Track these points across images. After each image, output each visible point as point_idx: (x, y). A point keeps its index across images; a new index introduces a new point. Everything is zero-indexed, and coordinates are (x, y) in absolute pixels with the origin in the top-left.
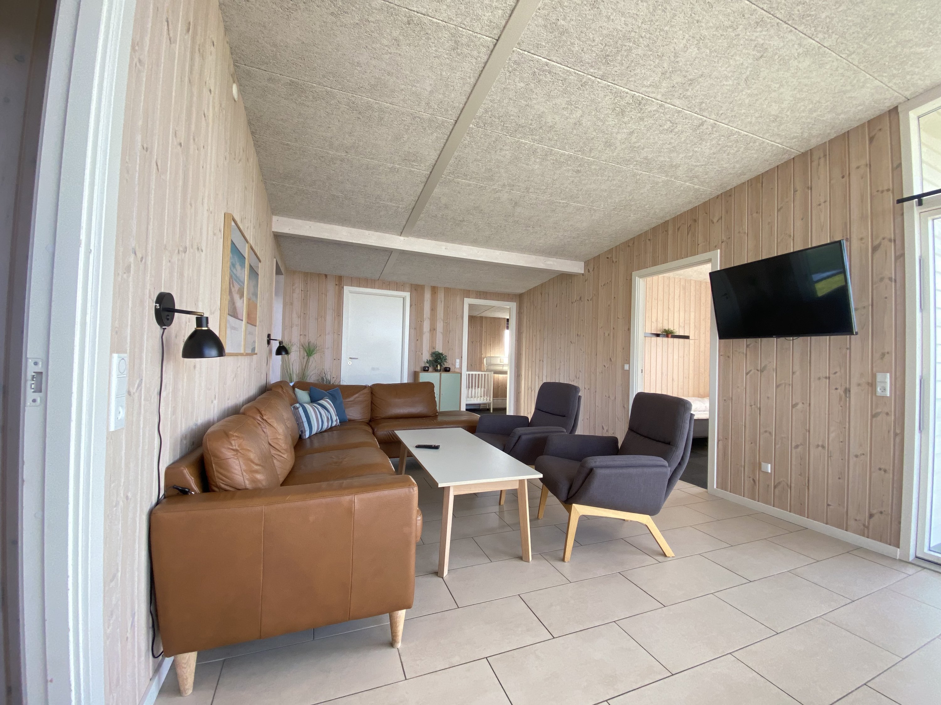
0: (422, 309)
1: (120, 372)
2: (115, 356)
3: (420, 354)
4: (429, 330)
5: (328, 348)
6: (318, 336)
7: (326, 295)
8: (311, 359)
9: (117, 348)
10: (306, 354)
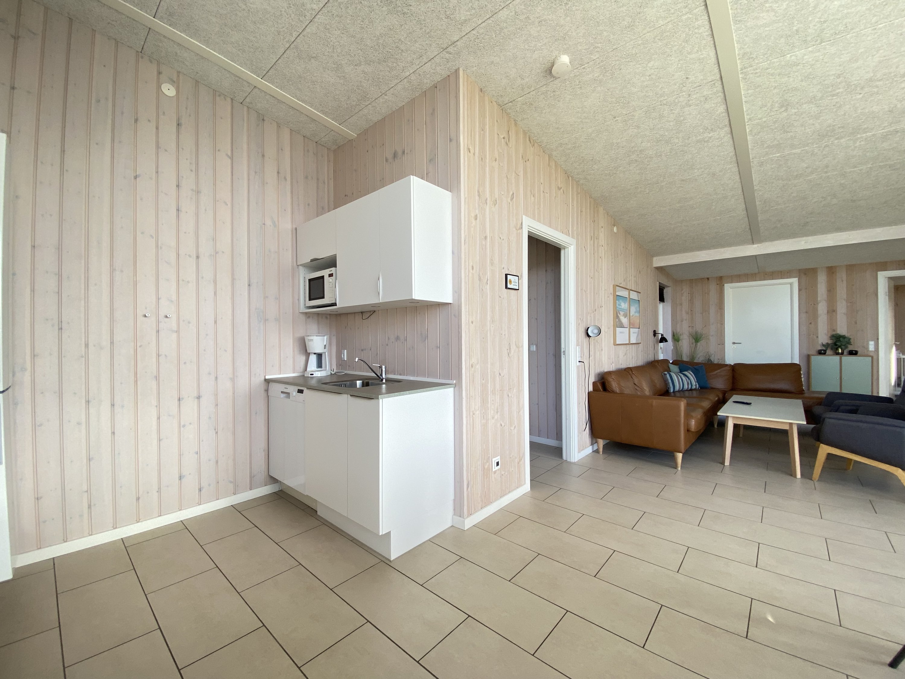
0: (815, 293)
1: (579, 351)
2: (577, 347)
3: (815, 337)
4: (826, 312)
5: (712, 336)
6: (704, 326)
7: (708, 294)
8: (699, 344)
9: (578, 345)
10: (694, 341)
